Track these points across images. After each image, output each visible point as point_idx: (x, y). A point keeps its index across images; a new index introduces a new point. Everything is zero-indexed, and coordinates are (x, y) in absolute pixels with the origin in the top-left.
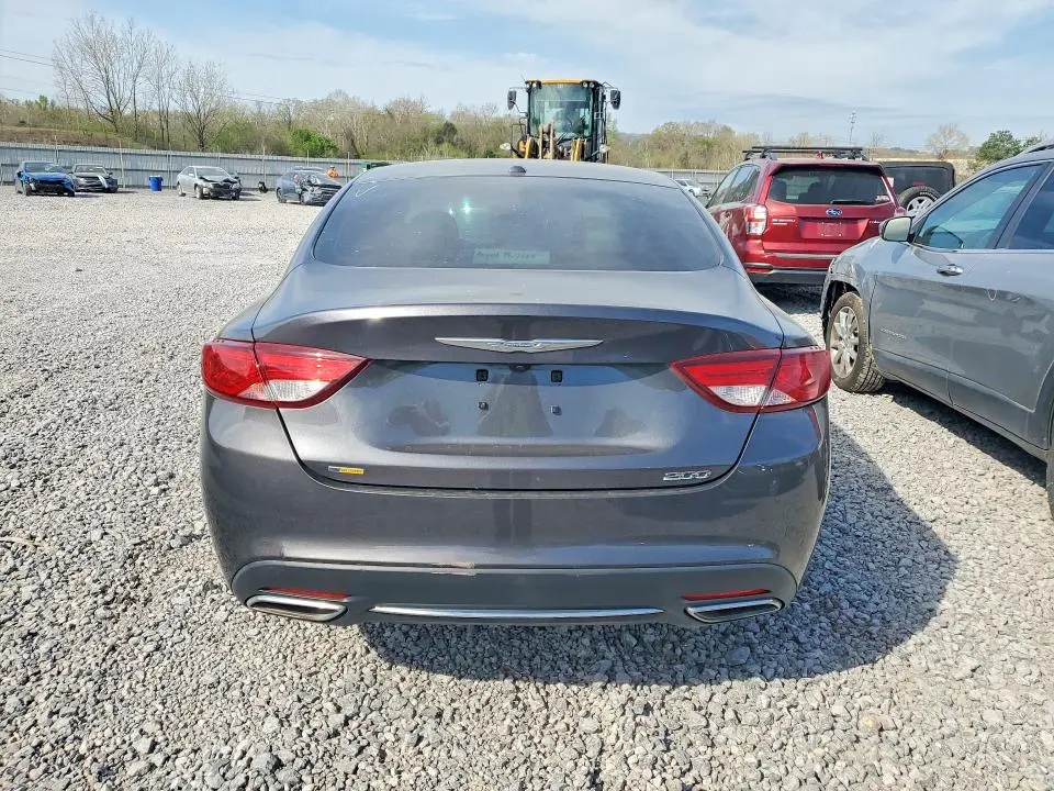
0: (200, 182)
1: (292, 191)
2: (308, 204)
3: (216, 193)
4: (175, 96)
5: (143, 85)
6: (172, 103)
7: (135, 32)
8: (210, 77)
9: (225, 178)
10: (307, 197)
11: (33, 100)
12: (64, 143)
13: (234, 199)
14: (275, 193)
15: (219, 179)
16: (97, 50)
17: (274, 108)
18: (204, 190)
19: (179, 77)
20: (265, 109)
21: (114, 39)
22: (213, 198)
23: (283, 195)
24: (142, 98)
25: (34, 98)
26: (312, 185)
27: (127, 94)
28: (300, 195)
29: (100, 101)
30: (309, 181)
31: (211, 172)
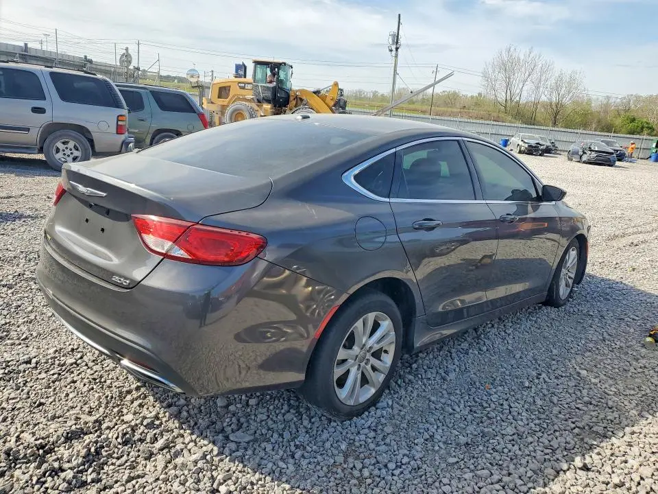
0: (521, 143)
1: (577, 153)
2: (584, 162)
3: (529, 150)
4: (546, 93)
5: (529, 86)
6: (543, 96)
7: (532, 55)
8: (572, 80)
9: (537, 142)
10: (585, 158)
11: (475, 95)
12: (476, 118)
13: (540, 155)
14: (567, 153)
15: (533, 142)
16: (508, 67)
17: (618, 100)
18: (522, 148)
19: (552, 82)
20: (612, 101)
21: (519, 59)
22: (526, 154)
23: (572, 155)
24: (526, 94)
25: (475, 94)
26: (591, 151)
27: (518, 91)
28: (581, 157)
29: (502, 97)
30: (590, 148)
31: (530, 138)
